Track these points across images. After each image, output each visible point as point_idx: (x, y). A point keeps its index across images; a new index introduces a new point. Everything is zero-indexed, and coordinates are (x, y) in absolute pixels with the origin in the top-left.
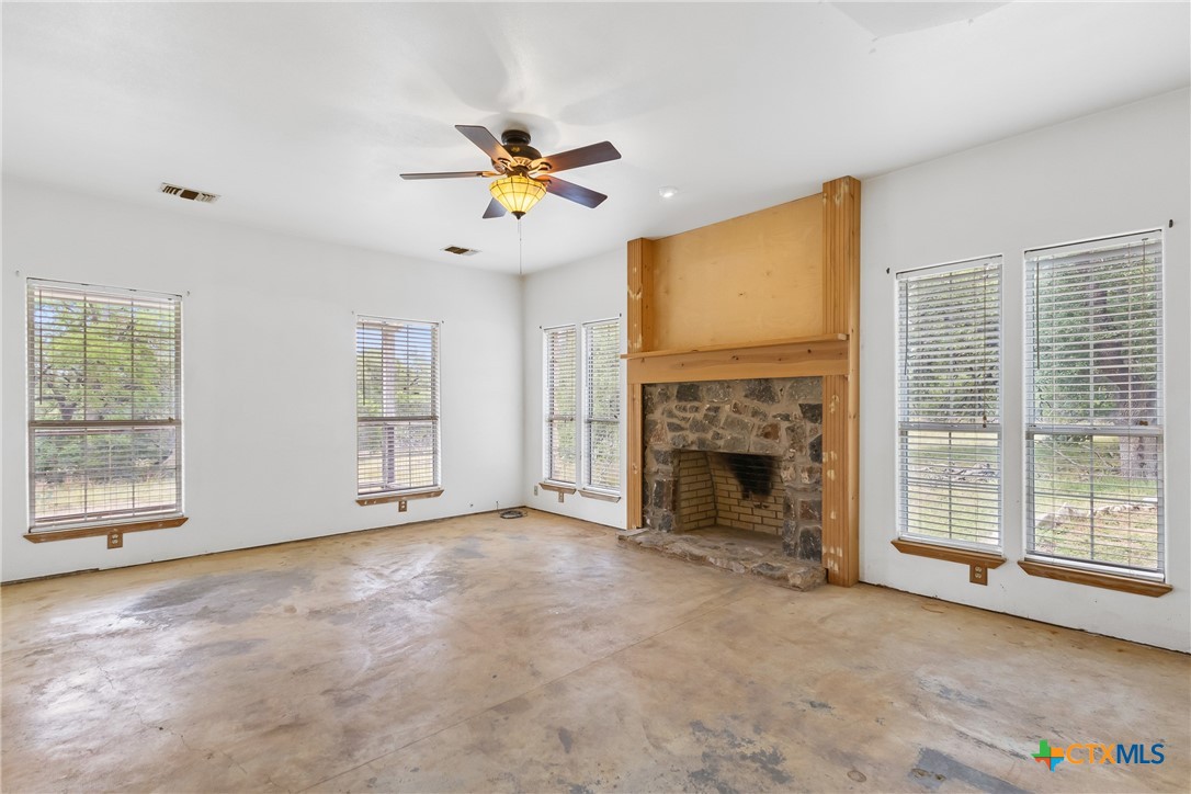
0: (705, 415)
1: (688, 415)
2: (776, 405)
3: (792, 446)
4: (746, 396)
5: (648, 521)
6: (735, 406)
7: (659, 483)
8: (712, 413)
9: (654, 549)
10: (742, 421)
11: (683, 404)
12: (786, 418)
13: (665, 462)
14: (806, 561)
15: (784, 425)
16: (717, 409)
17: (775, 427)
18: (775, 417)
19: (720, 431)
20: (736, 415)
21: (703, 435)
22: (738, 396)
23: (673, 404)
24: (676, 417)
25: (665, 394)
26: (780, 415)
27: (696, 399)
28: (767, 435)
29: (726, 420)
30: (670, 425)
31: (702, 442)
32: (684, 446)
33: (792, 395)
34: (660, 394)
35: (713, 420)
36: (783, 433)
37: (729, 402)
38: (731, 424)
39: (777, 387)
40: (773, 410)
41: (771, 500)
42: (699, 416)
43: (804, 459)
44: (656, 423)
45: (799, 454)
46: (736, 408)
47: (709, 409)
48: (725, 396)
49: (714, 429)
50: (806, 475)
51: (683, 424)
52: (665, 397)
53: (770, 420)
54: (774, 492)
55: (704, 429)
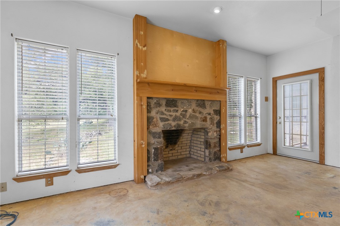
0: (181, 114)
1: (171, 113)
2: (206, 110)
3: (211, 124)
4: (197, 106)
5: (150, 170)
6: (193, 110)
7: (155, 149)
8: (184, 113)
9: (179, 180)
10: (196, 116)
11: (169, 108)
12: (210, 114)
13: (159, 138)
14: (215, 161)
15: (209, 117)
16: (186, 111)
17: (206, 118)
18: (206, 114)
19: (187, 120)
20: (193, 114)
21: (179, 122)
22: (194, 106)
23: (163, 109)
24: (165, 114)
25: (159, 103)
26: (208, 113)
27: (176, 106)
28: (204, 121)
29: (190, 115)
30: (161, 119)
31: (179, 125)
32: (170, 128)
33: (211, 106)
34: (155, 103)
35: (184, 116)
36: (208, 119)
37: (190, 108)
38: (191, 117)
39: (206, 103)
40: (205, 111)
41: (177, 146)
42: (178, 114)
43: (215, 128)
44: (153, 118)
45: (213, 126)
46: (194, 111)
47: (183, 111)
48: (189, 106)
49: (184, 119)
50: (215, 133)
51: (169, 118)
52: (158, 105)
53: (204, 115)
54: (178, 143)
55: (180, 120)
